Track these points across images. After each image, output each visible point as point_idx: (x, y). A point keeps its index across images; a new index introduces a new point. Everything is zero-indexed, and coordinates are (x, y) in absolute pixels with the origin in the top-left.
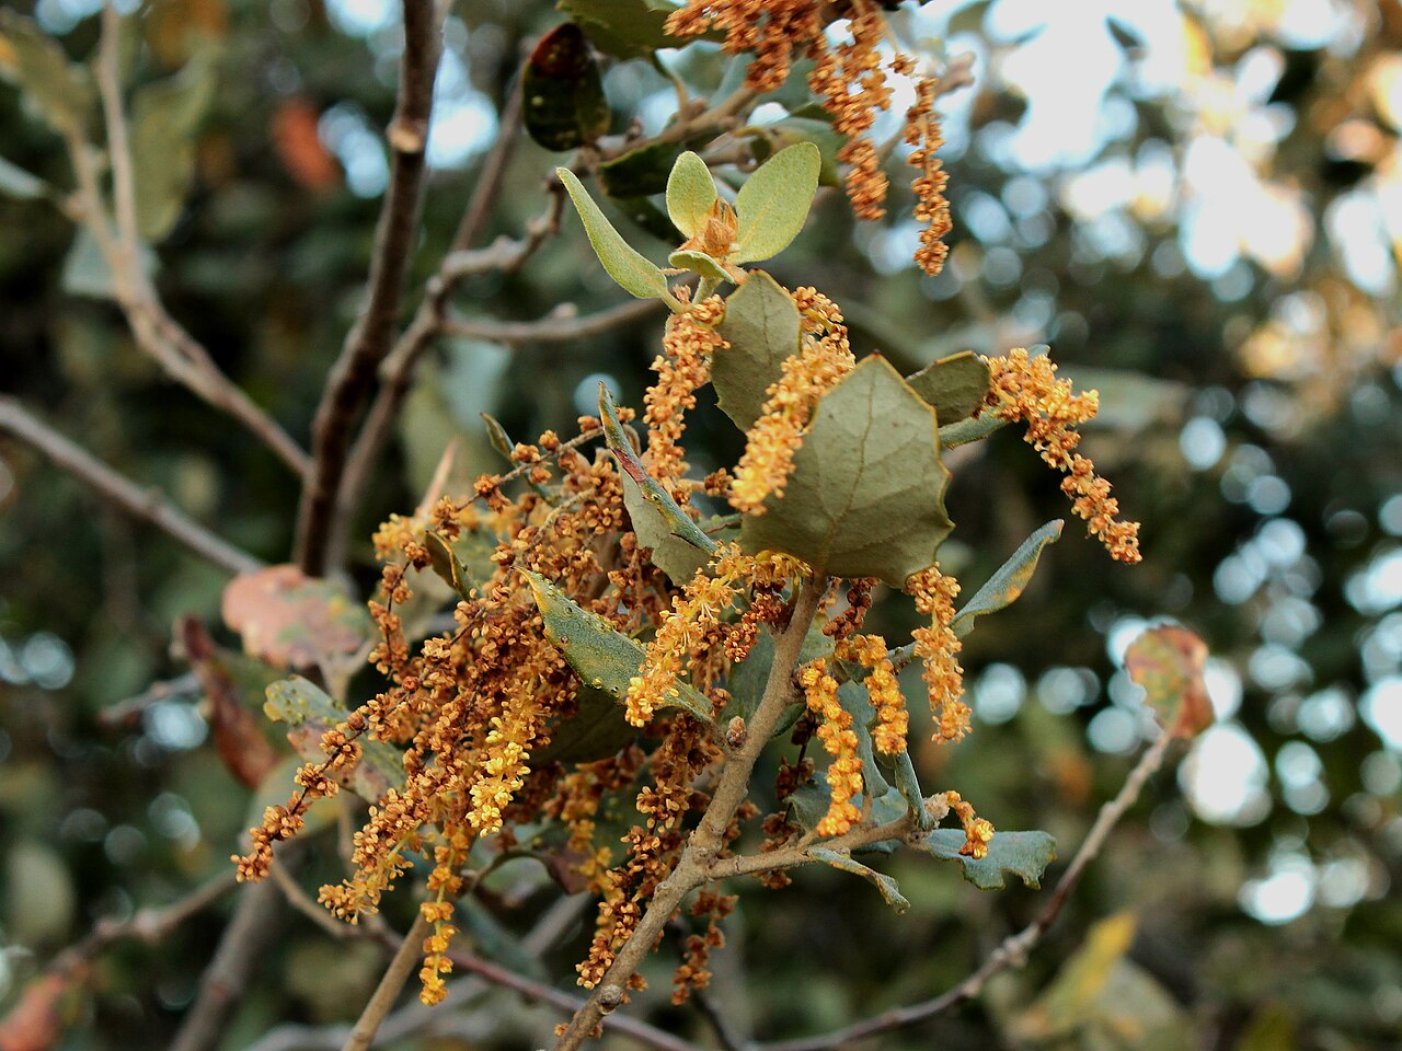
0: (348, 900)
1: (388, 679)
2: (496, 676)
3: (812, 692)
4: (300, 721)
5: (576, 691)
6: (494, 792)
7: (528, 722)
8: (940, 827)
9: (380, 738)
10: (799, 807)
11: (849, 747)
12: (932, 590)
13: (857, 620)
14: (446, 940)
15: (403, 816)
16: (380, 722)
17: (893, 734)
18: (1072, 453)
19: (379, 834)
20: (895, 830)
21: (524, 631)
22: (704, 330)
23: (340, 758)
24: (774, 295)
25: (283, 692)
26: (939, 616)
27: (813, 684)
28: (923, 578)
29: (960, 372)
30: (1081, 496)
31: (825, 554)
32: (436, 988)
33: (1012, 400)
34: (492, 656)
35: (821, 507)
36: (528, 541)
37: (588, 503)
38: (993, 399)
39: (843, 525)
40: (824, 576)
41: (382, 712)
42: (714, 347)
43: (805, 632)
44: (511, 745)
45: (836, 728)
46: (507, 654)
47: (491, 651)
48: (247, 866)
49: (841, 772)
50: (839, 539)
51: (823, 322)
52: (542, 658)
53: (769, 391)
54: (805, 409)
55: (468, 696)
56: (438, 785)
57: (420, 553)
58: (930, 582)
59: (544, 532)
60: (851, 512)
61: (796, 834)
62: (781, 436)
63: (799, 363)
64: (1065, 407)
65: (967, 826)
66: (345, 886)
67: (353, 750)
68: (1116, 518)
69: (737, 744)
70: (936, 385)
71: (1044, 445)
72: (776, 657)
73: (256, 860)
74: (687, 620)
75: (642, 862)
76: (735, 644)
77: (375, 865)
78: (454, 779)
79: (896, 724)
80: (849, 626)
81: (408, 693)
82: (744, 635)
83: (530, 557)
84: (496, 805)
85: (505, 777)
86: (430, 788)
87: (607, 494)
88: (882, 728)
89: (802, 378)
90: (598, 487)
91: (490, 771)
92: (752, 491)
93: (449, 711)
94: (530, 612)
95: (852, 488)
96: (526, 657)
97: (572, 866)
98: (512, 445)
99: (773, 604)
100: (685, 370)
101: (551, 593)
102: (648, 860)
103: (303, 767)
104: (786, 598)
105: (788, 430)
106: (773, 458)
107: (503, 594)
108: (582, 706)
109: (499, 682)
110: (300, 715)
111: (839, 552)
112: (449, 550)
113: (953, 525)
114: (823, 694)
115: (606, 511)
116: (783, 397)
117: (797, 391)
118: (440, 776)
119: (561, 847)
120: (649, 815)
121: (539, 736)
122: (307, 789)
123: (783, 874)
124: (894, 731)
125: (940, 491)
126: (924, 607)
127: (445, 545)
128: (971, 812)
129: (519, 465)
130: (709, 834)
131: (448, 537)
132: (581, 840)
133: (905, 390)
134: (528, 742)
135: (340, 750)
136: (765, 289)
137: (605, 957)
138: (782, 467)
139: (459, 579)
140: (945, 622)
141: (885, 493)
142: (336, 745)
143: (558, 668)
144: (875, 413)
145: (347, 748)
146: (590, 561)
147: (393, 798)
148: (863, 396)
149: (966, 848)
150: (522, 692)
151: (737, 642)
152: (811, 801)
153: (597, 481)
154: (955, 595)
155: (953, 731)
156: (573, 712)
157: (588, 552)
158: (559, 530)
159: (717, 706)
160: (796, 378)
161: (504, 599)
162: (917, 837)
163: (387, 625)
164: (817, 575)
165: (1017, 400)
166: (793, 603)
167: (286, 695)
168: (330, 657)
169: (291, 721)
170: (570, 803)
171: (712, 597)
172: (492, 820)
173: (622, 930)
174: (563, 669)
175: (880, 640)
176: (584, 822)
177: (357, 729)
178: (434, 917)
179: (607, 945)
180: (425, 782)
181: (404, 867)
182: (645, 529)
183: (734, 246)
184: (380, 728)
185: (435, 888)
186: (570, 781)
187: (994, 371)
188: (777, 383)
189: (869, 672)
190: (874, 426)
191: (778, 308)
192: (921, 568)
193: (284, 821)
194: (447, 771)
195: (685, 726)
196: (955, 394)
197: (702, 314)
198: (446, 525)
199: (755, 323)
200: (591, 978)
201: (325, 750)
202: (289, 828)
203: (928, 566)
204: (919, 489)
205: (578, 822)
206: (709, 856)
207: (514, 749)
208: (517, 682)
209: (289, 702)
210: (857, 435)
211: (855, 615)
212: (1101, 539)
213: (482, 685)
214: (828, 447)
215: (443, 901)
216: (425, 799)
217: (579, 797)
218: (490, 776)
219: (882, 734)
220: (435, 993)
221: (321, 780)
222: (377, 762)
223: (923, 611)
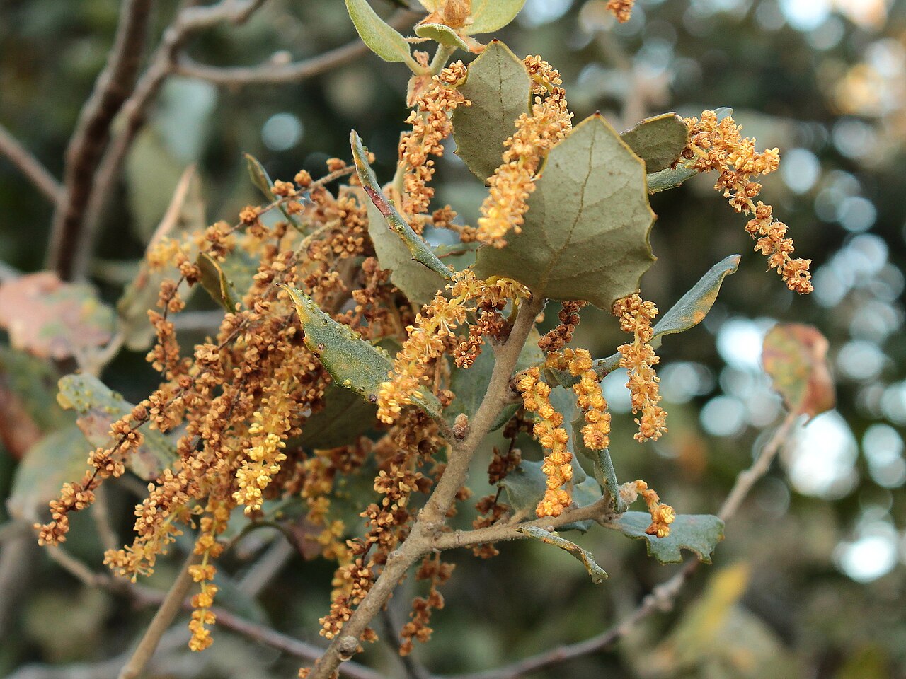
0: (129, 562)
1: (162, 375)
2: (257, 377)
3: (529, 395)
4: (87, 409)
5: (323, 390)
6: (255, 475)
7: (284, 417)
8: (630, 510)
9: (159, 427)
10: (510, 490)
11: (561, 442)
12: (635, 312)
13: (567, 336)
14: (210, 597)
15: (179, 493)
16: (160, 414)
17: (599, 432)
18: (755, 200)
19: (157, 507)
20: (592, 512)
21: (280, 339)
22: (451, 90)
23: (126, 444)
24: (509, 62)
25: (73, 385)
26: (640, 334)
27: (529, 388)
28: (627, 302)
29: (663, 130)
30: (764, 236)
31: (545, 280)
32: (203, 637)
33: (705, 155)
34: (254, 360)
35: (545, 241)
36: (285, 263)
37: (335, 231)
38: (688, 153)
39: (562, 257)
40: (541, 299)
41: (161, 406)
42: (458, 104)
43: (522, 344)
44: (271, 436)
45: (549, 425)
46: (266, 358)
47: (253, 356)
48: (47, 532)
49: (554, 463)
50: (558, 268)
51: (546, 85)
52: (296, 362)
53: (505, 144)
54: (537, 159)
55: (234, 393)
56: (207, 468)
57: (193, 270)
58: (633, 305)
59: (298, 256)
60: (570, 246)
61: (507, 513)
62: (518, 181)
63: (530, 120)
64: (751, 161)
65: (652, 510)
66: (126, 551)
67: (137, 437)
68: (793, 256)
69: (461, 437)
70: (642, 140)
71: (730, 192)
72: (496, 364)
73: (55, 528)
74: (429, 334)
75: (377, 534)
76: (463, 353)
77: (153, 533)
78: (221, 462)
79: (601, 424)
80: (560, 340)
81: (183, 389)
82: (471, 345)
83: (287, 277)
84: (258, 486)
85: (265, 463)
86: (201, 470)
87: (351, 225)
88: (590, 427)
89: (534, 133)
90: (343, 219)
91: (253, 457)
92: (496, 227)
93: (218, 405)
94: (285, 323)
95: (572, 225)
96: (282, 360)
97: (308, 536)
98: (270, 182)
99: (496, 320)
100: (435, 123)
101: (311, 307)
102: (383, 532)
103: (95, 450)
104: (506, 316)
105: (524, 176)
106: (513, 199)
107: (264, 308)
108: (327, 402)
109: (259, 381)
110: (87, 405)
111: (556, 279)
112: (218, 269)
113: (656, 258)
114: (538, 397)
115: (350, 239)
116: (519, 148)
117: (531, 143)
118: (209, 460)
119: (299, 519)
120: (385, 495)
121: (293, 428)
122: (98, 469)
123: (492, 547)
124: (599, 430)
125: (646, 231)
126: (628, 326)
127: (215, 264)
128: (656, 498)
129: (276, 199)
130: (435, 511)
131: (216, 258)
132: (318, 514)
133: (620, 145)
134: (285, 433)
135: (126, 437)
136: (502, 57)
137: (344, 613)
138: (519, 207)
139: (227, 294)
140: (646, 340)
141: (601, 230)
142: (123, 433)
143: (309, 370)
144: (594, 164)
145: (132, 436)
146: (336, 281)
147: (169, 476)
148: (585, 149)
149: (652, 528)
150: (279, 389)
151: (465, 351)
152: (519, 485)
153: (342, 213)
154: (654, 317)
155: (652, 430)
156: (321, 407)
157: (335, 274)
158: (311, 254)
159: (444, 405)
160: (529, 132)
161: (264, 312)
162: (610, 518)
163: (163, 331)
164: (536, 297)
165: (710, 155)
166: (512, 319)
167: (74, 386)
168: (84, 349)
169: (79, 409)
170: (308, 482)
171: (449, 314)
172: (254, 498)
173: (359, 591)
174: (313, 371)
175: (586, 353)
176: (321, 499)
177: (140, 420)
178: (201, 577)
179: (345, 602)
180: (197, 465)
181: (176, 534)
182: (387, 253)
183: (469, 20)
184: (160, 419)
185: (201, 553)
186: (308, 464)
187: (690, 129)
188: (512, 136)
189: (577, 379)
190: (593, 174)
191: (513, 73)
192: (627, 294)
193: (79, 496)
194: (216, 456)
195: (416, 421)
196: (657, 148)
197: (448, 77)
198: (215, 248)
199: (492, 84)
200: (332, 629)
201: (113, 437)
202: (83, 502)
203: (632, 292)
204: (628, 228)
205: (316, 499)
206: (435, 531)
207: (273, 439)
208: (275, 382)
209: (77, 394)
210: (578, 182)
211: (566, 331)
212: (779, 272)
213: (245, 383)
214: (554, 191)
215: (208, 564)
216: (197, 479)
217: (316, 478)
218: (253, 461)
219: (589, 432)
220: (202, 641)
221: (109, 462)
222: (150, 445)
223: (627, 330)
